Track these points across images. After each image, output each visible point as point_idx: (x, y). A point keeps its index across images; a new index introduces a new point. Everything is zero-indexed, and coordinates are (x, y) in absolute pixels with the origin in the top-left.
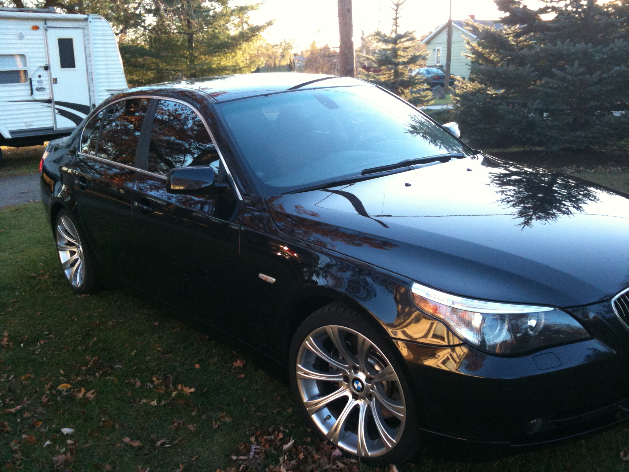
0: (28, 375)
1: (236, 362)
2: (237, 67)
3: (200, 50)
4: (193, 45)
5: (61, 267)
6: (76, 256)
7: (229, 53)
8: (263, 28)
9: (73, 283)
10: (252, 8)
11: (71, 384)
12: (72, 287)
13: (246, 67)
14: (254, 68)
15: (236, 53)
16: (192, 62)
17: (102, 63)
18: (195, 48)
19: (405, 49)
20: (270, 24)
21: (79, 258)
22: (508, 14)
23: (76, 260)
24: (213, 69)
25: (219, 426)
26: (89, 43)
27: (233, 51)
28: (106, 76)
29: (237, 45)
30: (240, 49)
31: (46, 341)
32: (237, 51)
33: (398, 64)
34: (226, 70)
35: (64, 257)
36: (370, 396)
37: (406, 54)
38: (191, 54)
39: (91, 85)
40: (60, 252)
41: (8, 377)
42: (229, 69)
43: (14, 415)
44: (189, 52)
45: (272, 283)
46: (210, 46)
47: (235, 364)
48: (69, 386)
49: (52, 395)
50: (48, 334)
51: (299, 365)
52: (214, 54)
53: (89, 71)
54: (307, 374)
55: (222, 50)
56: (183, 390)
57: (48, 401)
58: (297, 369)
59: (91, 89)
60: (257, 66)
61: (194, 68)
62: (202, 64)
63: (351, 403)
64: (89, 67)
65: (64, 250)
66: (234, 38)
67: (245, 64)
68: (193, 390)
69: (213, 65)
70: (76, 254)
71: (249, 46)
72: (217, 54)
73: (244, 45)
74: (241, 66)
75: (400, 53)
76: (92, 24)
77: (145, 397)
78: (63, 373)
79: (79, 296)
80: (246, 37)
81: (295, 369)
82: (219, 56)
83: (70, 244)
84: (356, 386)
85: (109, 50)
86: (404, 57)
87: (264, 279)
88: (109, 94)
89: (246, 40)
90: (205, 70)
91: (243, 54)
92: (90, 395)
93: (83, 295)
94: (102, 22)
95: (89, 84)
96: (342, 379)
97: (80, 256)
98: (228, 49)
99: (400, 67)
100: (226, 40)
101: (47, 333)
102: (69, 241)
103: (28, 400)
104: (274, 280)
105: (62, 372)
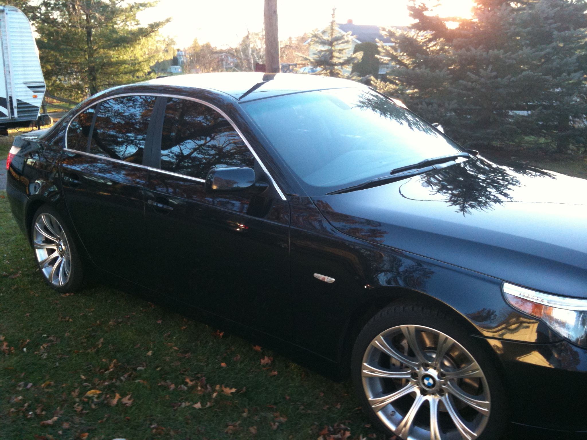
0: (48, 382)
1: (264, 359)
2: (136, 62)
3: (98, 44)
4: (92, 39)
5: (38, 265)
6: (56, 254)
7: (128, 47)
8: (162, 25)
9: (53, 282)
10: (151, 5)
11: (100, 390)
12: (53, 286)
13: (146, 61)
14: (152, 63)
15: (134, 47)
16: (91, 55)
17: (18, 55)
18: (93, 41)
19: (340, 51)
20: (168, 20)
21: (60, 256)
22: (417, 21)
23: (56, 259)
24: (112, 62)
25: (278, 427)
26: (6, 35)
27: (132, 45)
28: (22, 69)
29: (136, 40)
30: (139, 44)
31: (49, 344)
32: (137, 46)
33: (333, 65)
34: (124, 63)
35: (41, 255)
36: (441, 392)
37: (341, 55)
38: (90, 48)
39: (8, 77)
40: (37, 250)
41: (26, 385)
42: (128, 63)
43: (52, 426)
44: (88, 46)
45: (331, 282)
46: (109, 40)
47: (263, 361)
48: (98, 392)
49: (84, 403)
50: (48, 337)
51: (365, 364)
52: (113, 48)
53: (6, 63)
54: (373, 371)
55: (121, 45)
56: (223, 391)
57: (82, 410)
58: (363, 367)
59: (8, 81)
60: (156, 61)
61: (93, 62)
62: (102, 58)
63: (420, 400)
64: (6, 59)
65: (40, 247)
66: (133, 33)
67: (144, 59)
68: (234, 390)
69: (113, 58)
70: (56, 251)
71: (147, 41)
72: (117, 48)
73: (143, 40)
74: (140, 60)
75: (336, 54)
76: (9, 16)
77: (186, 400)
78: (85, 378)
79: (63, 295)
80: (145, 32)
81: (360, 368)
82: (118, 50)
83: (48, 241)
84: (426, 382)
85: (26, 42)
86: (339, 58)
87: (321, 279)
88: (26, 86)
89: (145, 36)
90: (105, 63)
91: (142, 49)
92: (125, 400)
93: (67, 294)
94: (19, 14)
95: (5, 77)
96: (409, 376)
97: (60, 254)
98: (127, 43)
99: (336, 67)
100: (126, 35)
101: (45, 335)
102: (46, 238)
103: (61, 410)
104: (334, 280)
105: (83, 377)
